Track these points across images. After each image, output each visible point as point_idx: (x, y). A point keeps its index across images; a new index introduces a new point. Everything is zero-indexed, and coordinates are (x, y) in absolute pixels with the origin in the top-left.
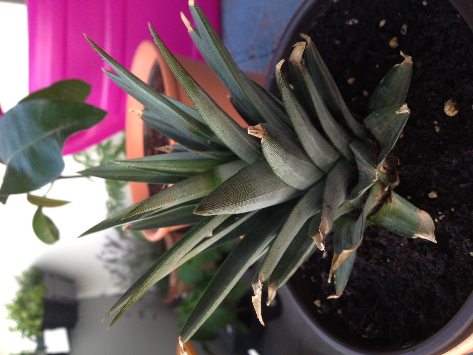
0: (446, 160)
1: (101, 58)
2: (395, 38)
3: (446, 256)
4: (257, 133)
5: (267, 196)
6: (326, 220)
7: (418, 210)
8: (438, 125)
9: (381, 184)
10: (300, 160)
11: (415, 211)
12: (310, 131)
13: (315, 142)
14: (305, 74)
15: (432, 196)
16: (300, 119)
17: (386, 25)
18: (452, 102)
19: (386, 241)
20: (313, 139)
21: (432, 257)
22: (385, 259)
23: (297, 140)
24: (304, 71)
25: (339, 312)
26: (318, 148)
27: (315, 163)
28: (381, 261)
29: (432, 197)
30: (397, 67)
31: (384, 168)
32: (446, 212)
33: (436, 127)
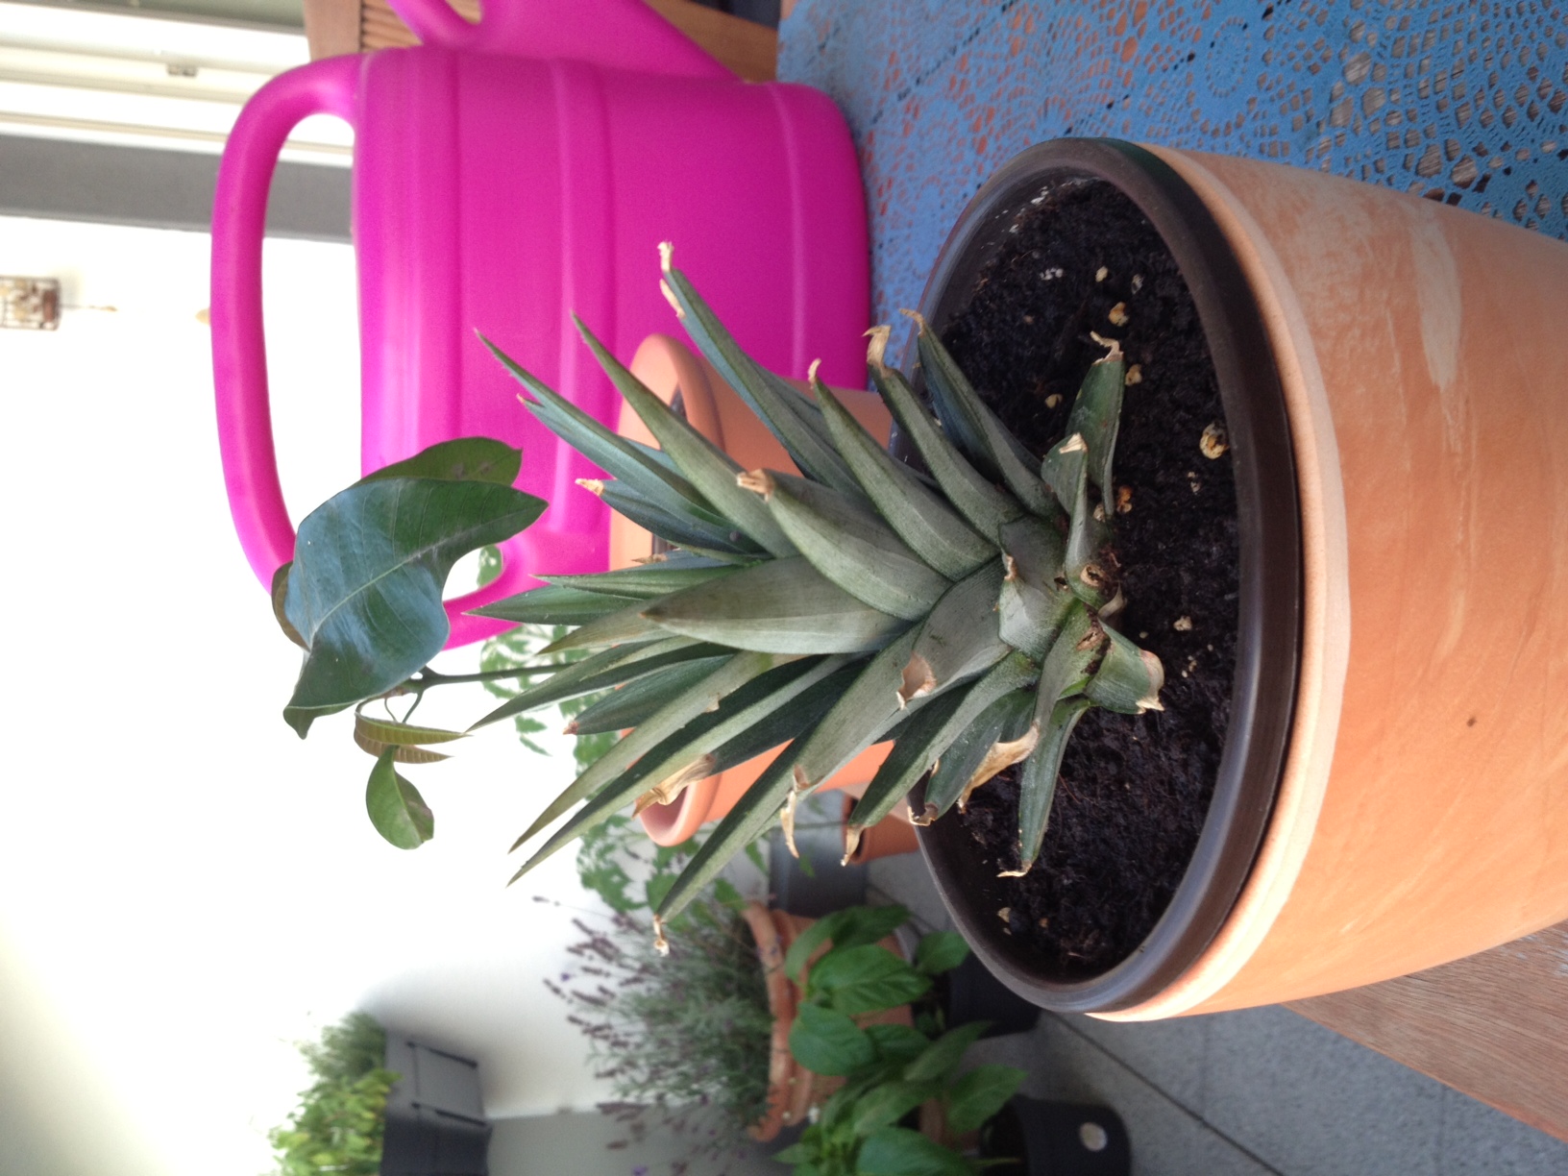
0: (1203, 549)
1: (508, 373)
2: (1120, 305)
3: (1203, 747)
4: (754, 484)
5: (816, 621)
6: (923, 661)
7: (1140, 651)
8: (1196, 481)
9: (1088, 611)
10: (886, 553)
11: (1136, 655)
12: (905, 494)
13: (921, 518)
14: (893, 386)
15: (1181, 626)
16: (875, 469)
17: (1109, 276)
18: (1214, 429)
19: (1117, 739)
20: (915, 511)
21: (1181, 753)
22: (1120, 783)
23: (876, 511)
24: (890, 381)
25: (1044, 923)
26: (933, 532)
27: (929, 562)
28: (1112, 788)
29: (1182, 629)
30: (1100, 364)
31: (1092, 576)
32: (1198, 654)
33: (1193, 485)
